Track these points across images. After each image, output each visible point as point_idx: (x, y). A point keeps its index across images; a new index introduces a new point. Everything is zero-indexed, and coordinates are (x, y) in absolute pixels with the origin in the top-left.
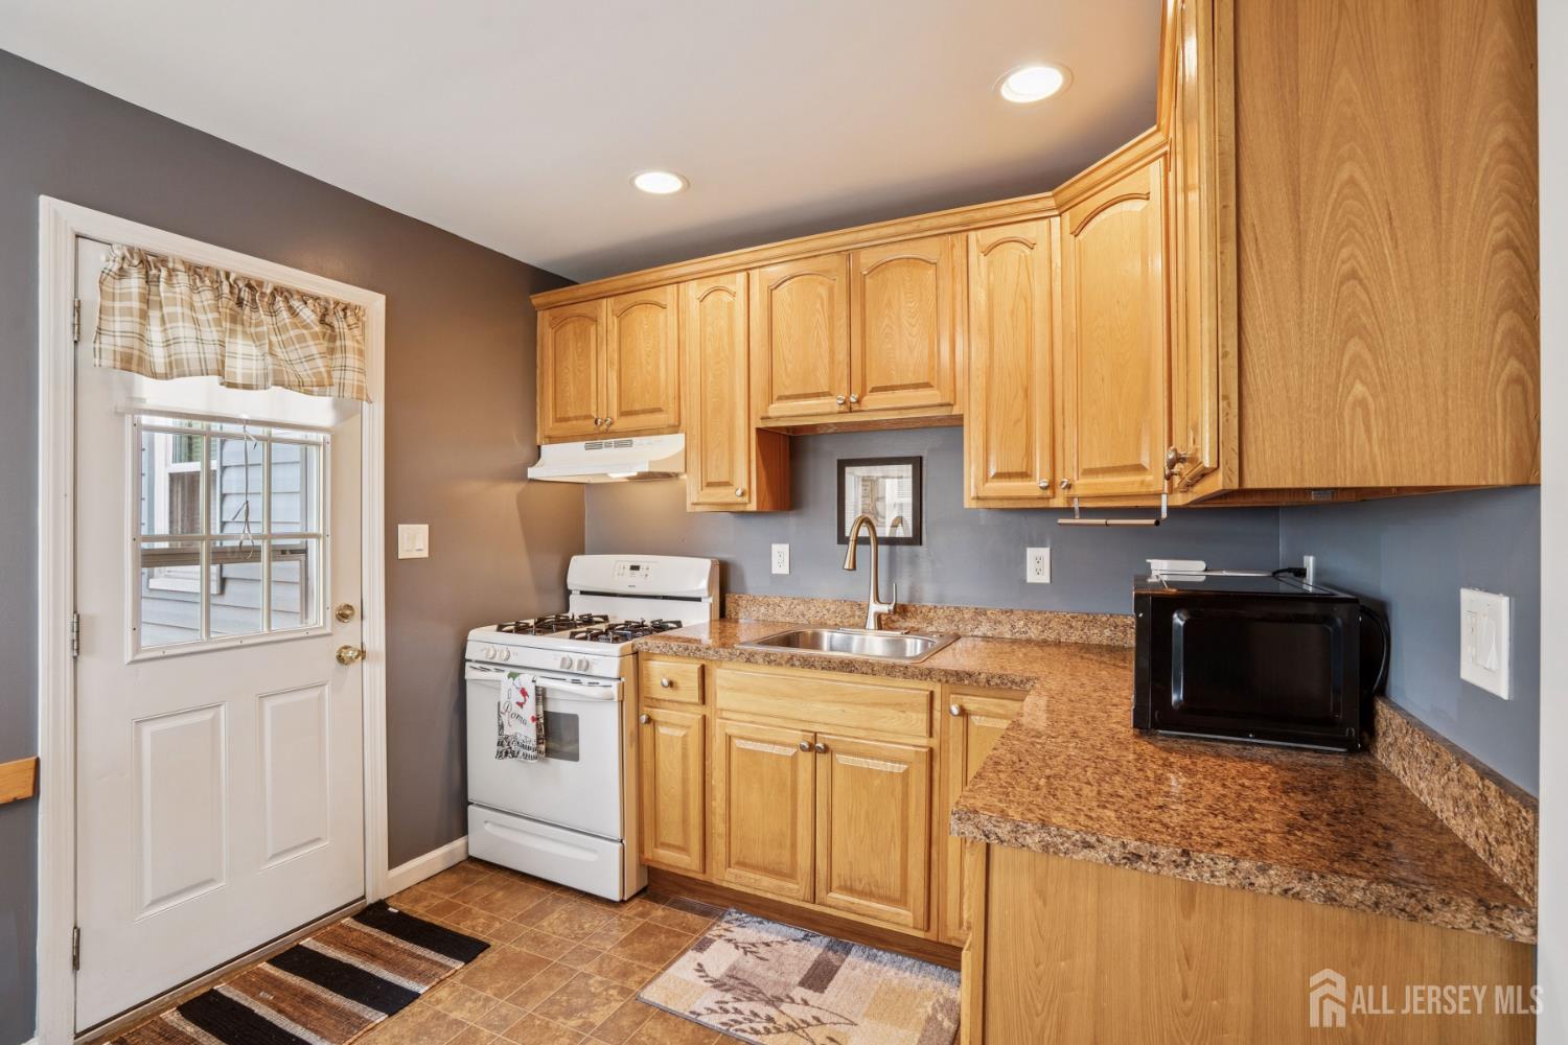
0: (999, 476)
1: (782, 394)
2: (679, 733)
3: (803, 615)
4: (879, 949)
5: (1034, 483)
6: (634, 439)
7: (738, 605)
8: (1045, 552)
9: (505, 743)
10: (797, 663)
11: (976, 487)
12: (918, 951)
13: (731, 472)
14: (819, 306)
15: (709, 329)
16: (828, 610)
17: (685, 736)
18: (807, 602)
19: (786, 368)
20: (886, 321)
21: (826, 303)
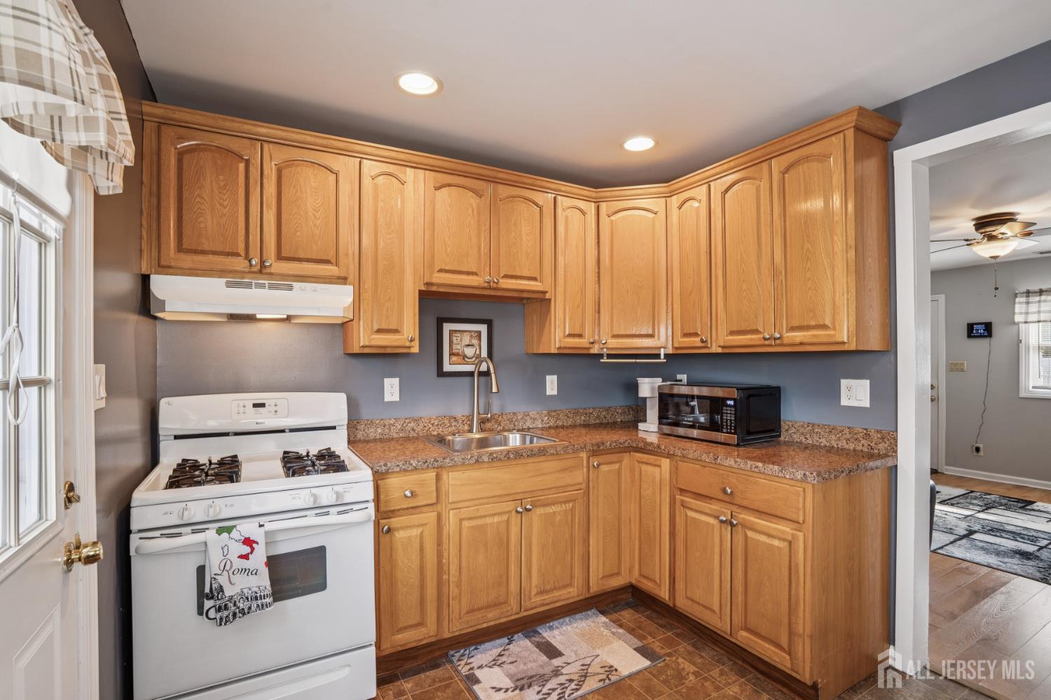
0: (570, 335)
1: (443, 268)
2: (415, 532)
3: (413, 430)
4: (549, 622)
5: (584, 340)
6: (294, 284)
7: (357, 429)
8: (555, 377)
9: (231, 605)
10: (512, 456)
11: (560, 341)
12: (568, 611)
13: (401, 321)
14: (470, 211)
15: (381, 204)
16: (433, 424)
17: (422, 533)
18: (417, 420)
19: (446, 249)
20: (513, 233)
21: (475, 211)
